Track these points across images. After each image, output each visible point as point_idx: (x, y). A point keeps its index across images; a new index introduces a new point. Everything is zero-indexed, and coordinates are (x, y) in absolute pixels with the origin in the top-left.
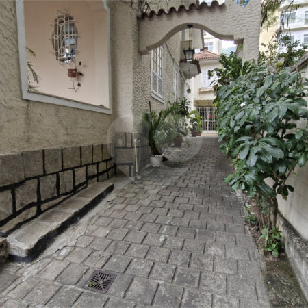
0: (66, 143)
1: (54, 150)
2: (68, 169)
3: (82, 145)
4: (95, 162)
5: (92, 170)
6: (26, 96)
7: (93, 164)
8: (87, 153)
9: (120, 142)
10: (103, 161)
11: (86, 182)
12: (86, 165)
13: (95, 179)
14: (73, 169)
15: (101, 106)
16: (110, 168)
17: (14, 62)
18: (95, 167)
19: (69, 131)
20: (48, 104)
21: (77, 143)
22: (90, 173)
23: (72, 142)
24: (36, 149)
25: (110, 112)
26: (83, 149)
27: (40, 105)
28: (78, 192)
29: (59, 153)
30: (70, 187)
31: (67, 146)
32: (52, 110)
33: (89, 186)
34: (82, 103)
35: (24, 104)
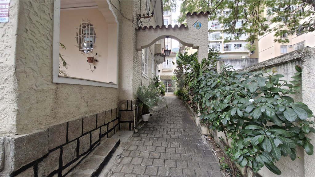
0: (86, 113)
1: (76, 121)
2: (86, 134)
3: (98, 112)
4: (106, 123)
5: (104, 129)
6: (56, 80)
7: (105, 125)
8: (101, 118)
9: (123, 107)
10: (111, 121)
11: (99, 140)
12: (100, 127)
13: (106, 136)
14: (90, 132)
15: (111, 83)
16: (116, 125)
17: (48, 53)
18: (106, 127)
19: (88, 103)
20: (74, 84)
21: (95, 111)
22: (103, 133)
23: (90, 111)
24: (62, 122)
25: (117, 87)
26: (98, 116)
27: (68, 86)
28: (93, 149)
29: (81, 122)
30: (87, 147)
31: (87, 115)
32: (77, 89)
33: (102, 143)
34: (100, 82)
35: (54, 87)
